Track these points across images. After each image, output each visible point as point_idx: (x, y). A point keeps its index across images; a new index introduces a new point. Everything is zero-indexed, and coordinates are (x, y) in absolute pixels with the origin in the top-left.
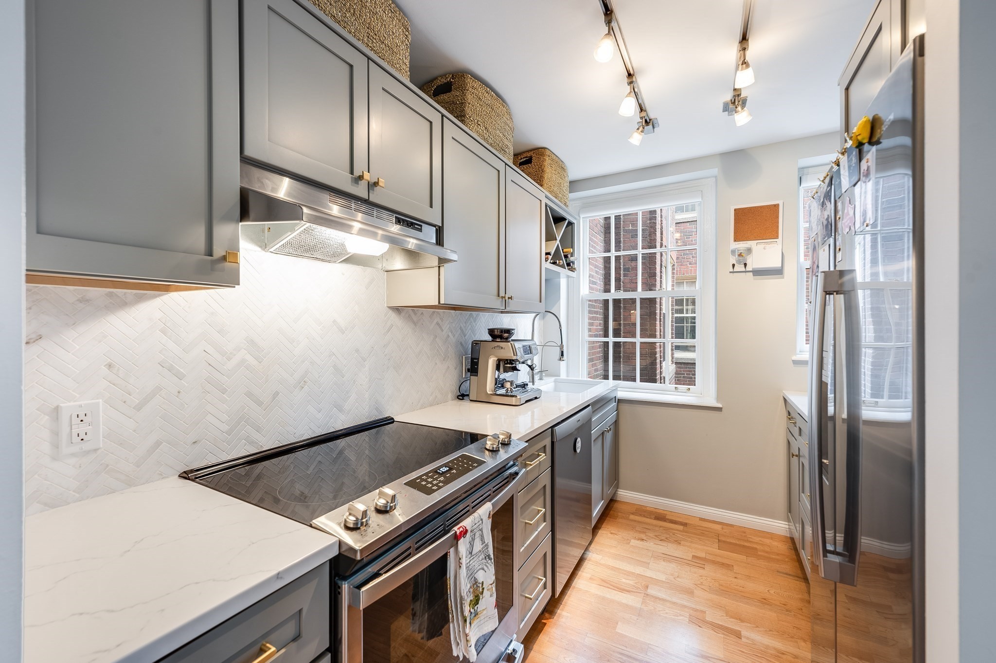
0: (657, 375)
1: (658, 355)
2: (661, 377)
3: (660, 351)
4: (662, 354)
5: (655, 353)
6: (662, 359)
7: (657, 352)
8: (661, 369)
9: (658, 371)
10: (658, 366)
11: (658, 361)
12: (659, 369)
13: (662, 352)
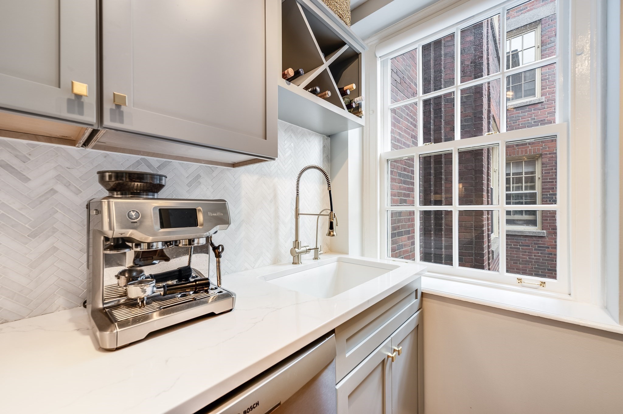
0: (485, 249)
1: (485, 228)
2: (489, 252)
3: (488, 224)
4: (490, 227)
5: (482, 226)
6: (490, 233)
7: (485, 225)
8: (489, 242)
9: (486, 245)
10: (486, 239)
11: (485, 234)
12: (487, 243)
13: (490, 224)
